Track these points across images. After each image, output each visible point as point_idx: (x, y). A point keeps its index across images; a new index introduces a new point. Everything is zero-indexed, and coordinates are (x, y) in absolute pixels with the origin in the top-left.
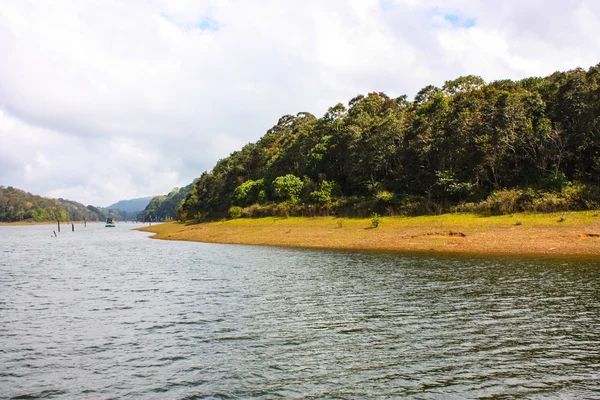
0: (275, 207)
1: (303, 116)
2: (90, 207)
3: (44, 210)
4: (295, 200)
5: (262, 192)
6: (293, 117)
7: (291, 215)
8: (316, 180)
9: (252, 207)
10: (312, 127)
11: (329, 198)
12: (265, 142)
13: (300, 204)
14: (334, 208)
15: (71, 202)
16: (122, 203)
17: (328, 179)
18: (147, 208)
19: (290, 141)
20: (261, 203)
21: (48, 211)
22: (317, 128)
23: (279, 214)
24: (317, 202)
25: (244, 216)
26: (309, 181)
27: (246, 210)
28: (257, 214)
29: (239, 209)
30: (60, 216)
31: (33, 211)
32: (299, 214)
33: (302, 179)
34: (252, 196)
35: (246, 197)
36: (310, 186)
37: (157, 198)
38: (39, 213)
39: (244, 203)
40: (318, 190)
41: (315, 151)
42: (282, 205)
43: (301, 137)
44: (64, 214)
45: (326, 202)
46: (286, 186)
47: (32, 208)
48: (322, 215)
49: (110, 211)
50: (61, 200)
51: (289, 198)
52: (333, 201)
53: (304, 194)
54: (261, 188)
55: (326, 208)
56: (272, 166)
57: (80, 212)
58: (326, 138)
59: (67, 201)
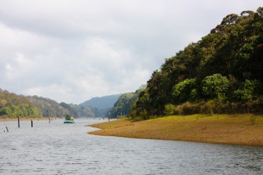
0: (203, 105)
1: (247, 14)
2: (63, 105)
3: (17, 107)
4: (221, 98)
5: (194, 90)
6: (236, 16)
7: (215, 112)
8: (241, 79)
9: (183, 105)
10: (242, 28)
11: (250, 96)
12: (205, 42)
13: (224, 102)
14: (254, 106)
15: (45, 100)
16: (93, 100)
17: (251, 78)
18: (115, 105)
19: (221, 42)
20: (192, 101)
21: (21, 108)
22: (246, 28)
23: (206, 111)
24: (240, 100)
25: (176, 113)
26: (234, 80)
27: (179, 108)
28: (187, 112)
29: (172, 106)
30: (33, 113)
31: (7, 108)
32: (223, 111)
33: (228, 78)
34: (186, 95)
35: (179, 96)
36: (234, 84)
37: (125, 95)
38: (13, 110)
39: (177, 101)
40: (241, 89)
41: (243, 51)
42: (210, 103)
43: (232, 38)
44: (36, 110)
45: (247, 100)
46: (213, 84)
47: (6, 105)
48: (242, 113)
49: (82, 108)
50: (35, 97)
51: (216, 96)
52: (254, 99)
53: (228, 92)
54: (193, 87)
55: (246, 106)
56: (205, 66)
57: (53, 109)
58: (254, 37)
59: (41, 98)
